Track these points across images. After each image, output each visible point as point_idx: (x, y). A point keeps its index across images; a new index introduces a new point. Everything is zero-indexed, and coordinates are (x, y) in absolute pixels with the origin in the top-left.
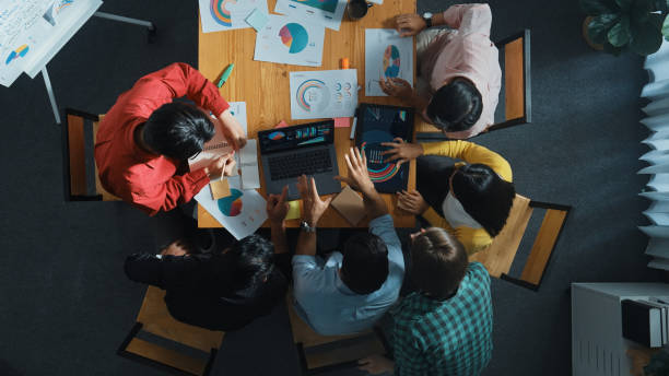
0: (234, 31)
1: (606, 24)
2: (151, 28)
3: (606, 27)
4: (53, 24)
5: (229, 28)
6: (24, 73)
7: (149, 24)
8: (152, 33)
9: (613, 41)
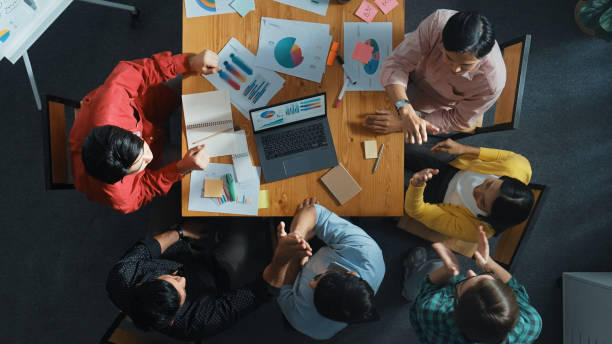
0: (218, 16)
1: (597, 9)
2: (134, 13)
3: (598, 11)
4: (35, 8)
5: (212, 13)
6: (5, 58)
7: (131, 8)
8: (135, 17)
9: (605, 26)
